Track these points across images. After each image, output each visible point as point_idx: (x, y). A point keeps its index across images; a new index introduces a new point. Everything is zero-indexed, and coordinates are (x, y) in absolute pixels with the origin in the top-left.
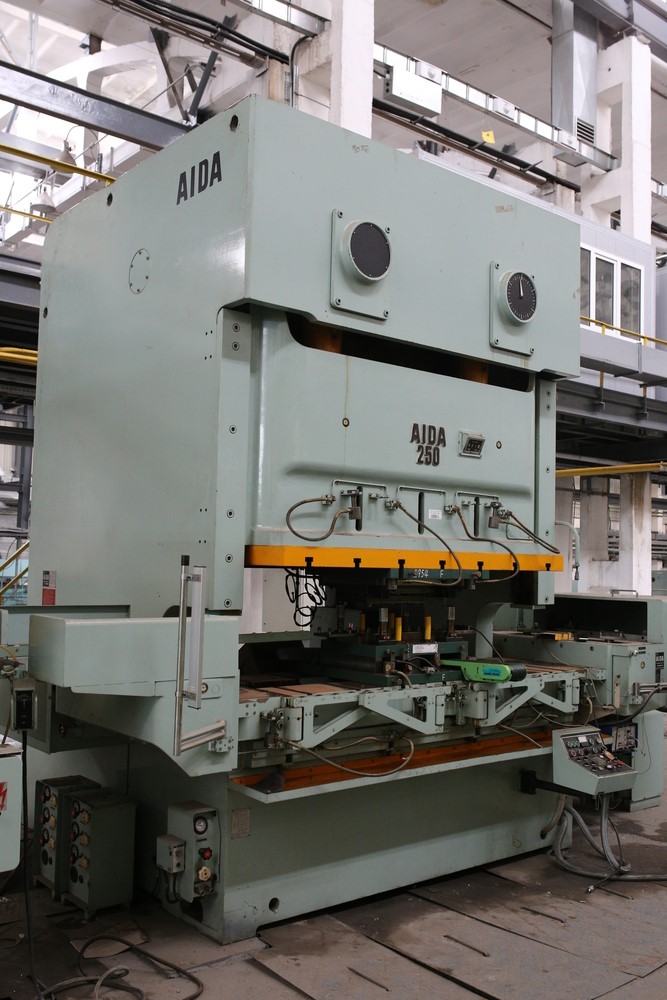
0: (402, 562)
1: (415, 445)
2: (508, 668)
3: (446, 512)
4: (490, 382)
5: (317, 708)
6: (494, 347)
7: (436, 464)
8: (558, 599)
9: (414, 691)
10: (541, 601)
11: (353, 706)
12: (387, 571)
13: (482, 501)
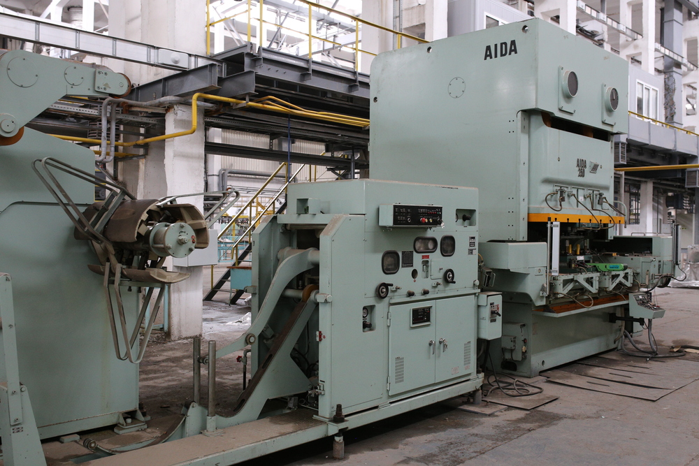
0: (580, 220)
1: (577, 169)
2: (622, 265)
3: (584, 197)
4: (594, 137)
5: (564, 280)
6: (604, 123)
7: (583, 176)
8: (614, 238)
9: (589, 275)
10: (609, 238)
11: (572, 280)
12: (576, 223)
13: (595, 192)
